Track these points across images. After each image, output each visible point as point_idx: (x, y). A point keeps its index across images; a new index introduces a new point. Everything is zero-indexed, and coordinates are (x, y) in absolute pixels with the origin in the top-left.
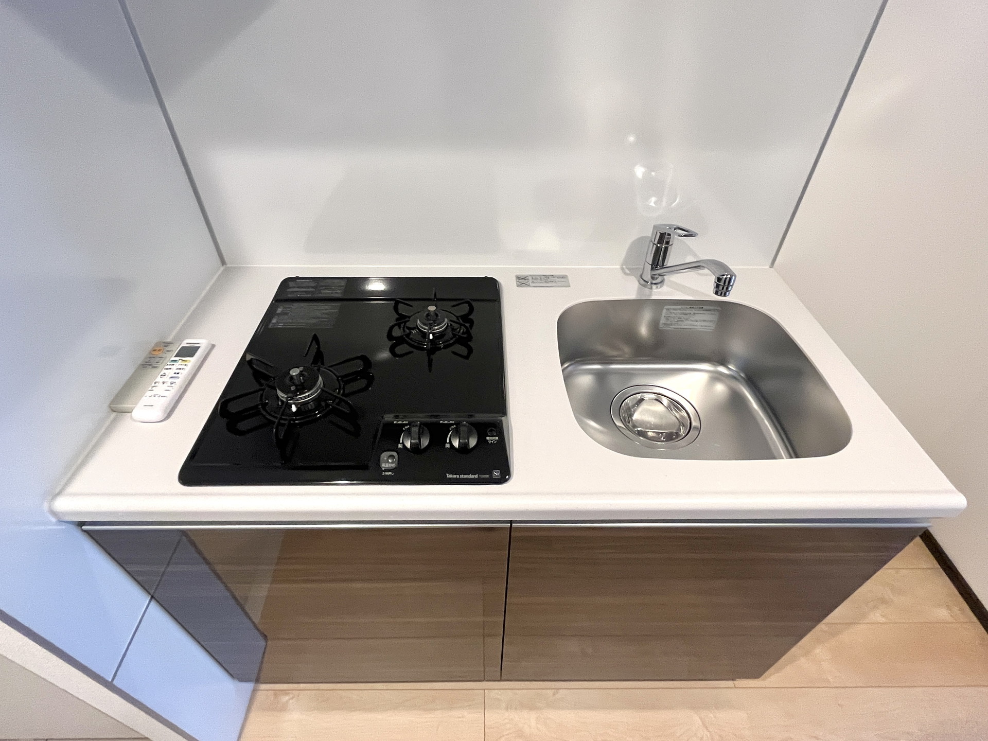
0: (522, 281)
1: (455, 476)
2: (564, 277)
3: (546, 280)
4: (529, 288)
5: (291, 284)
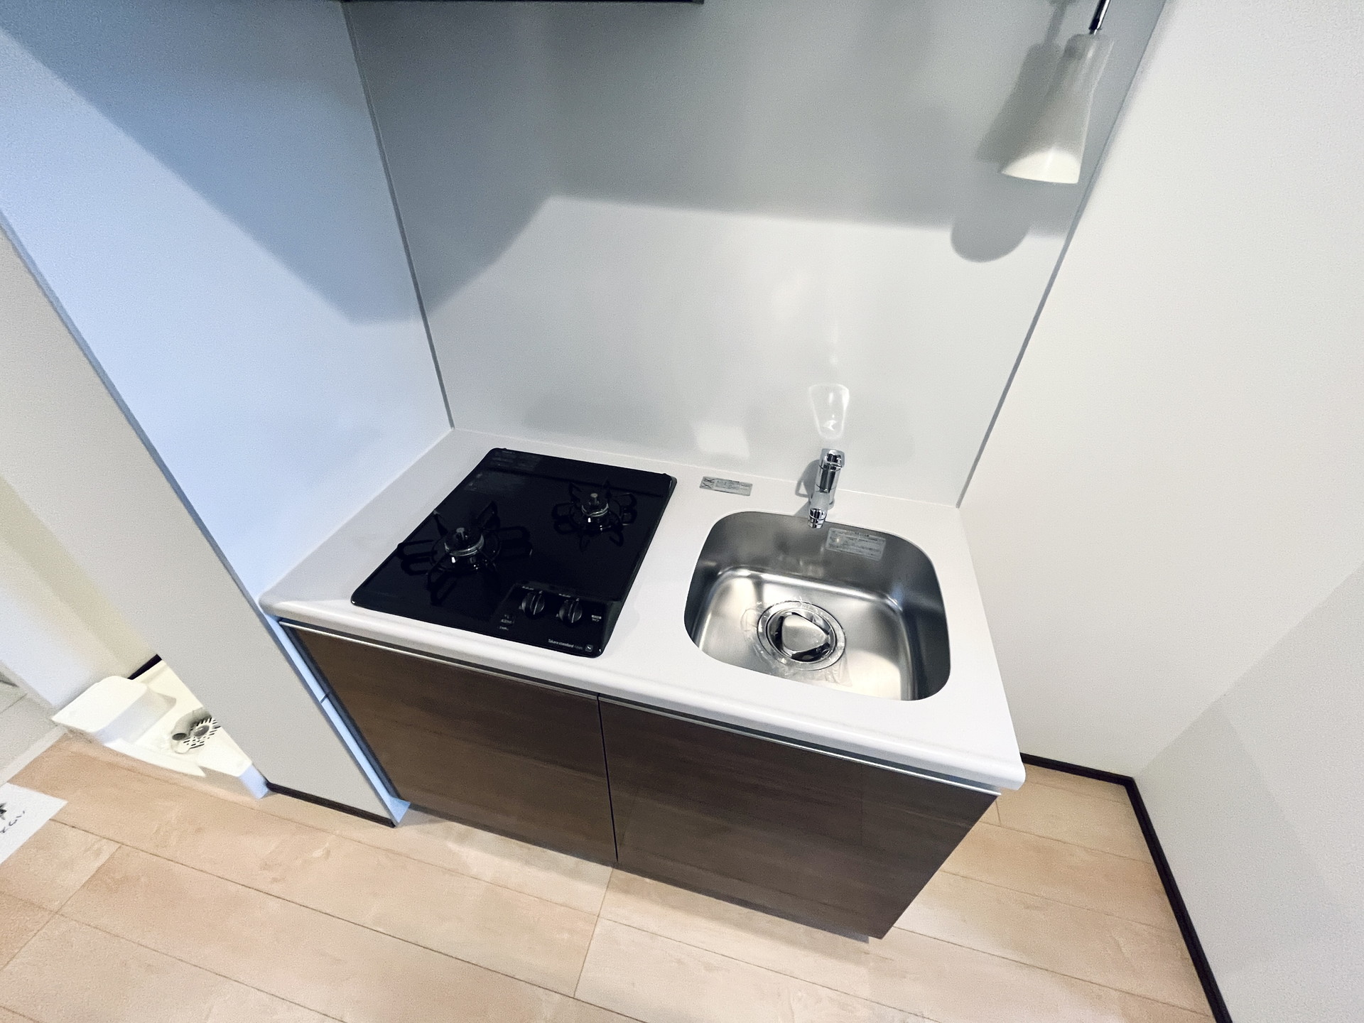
0: (708, 483)
1: (555, 642)
2: (749, 486)
3: (731, 486)
4: (711, 491)
5: (497, 453)
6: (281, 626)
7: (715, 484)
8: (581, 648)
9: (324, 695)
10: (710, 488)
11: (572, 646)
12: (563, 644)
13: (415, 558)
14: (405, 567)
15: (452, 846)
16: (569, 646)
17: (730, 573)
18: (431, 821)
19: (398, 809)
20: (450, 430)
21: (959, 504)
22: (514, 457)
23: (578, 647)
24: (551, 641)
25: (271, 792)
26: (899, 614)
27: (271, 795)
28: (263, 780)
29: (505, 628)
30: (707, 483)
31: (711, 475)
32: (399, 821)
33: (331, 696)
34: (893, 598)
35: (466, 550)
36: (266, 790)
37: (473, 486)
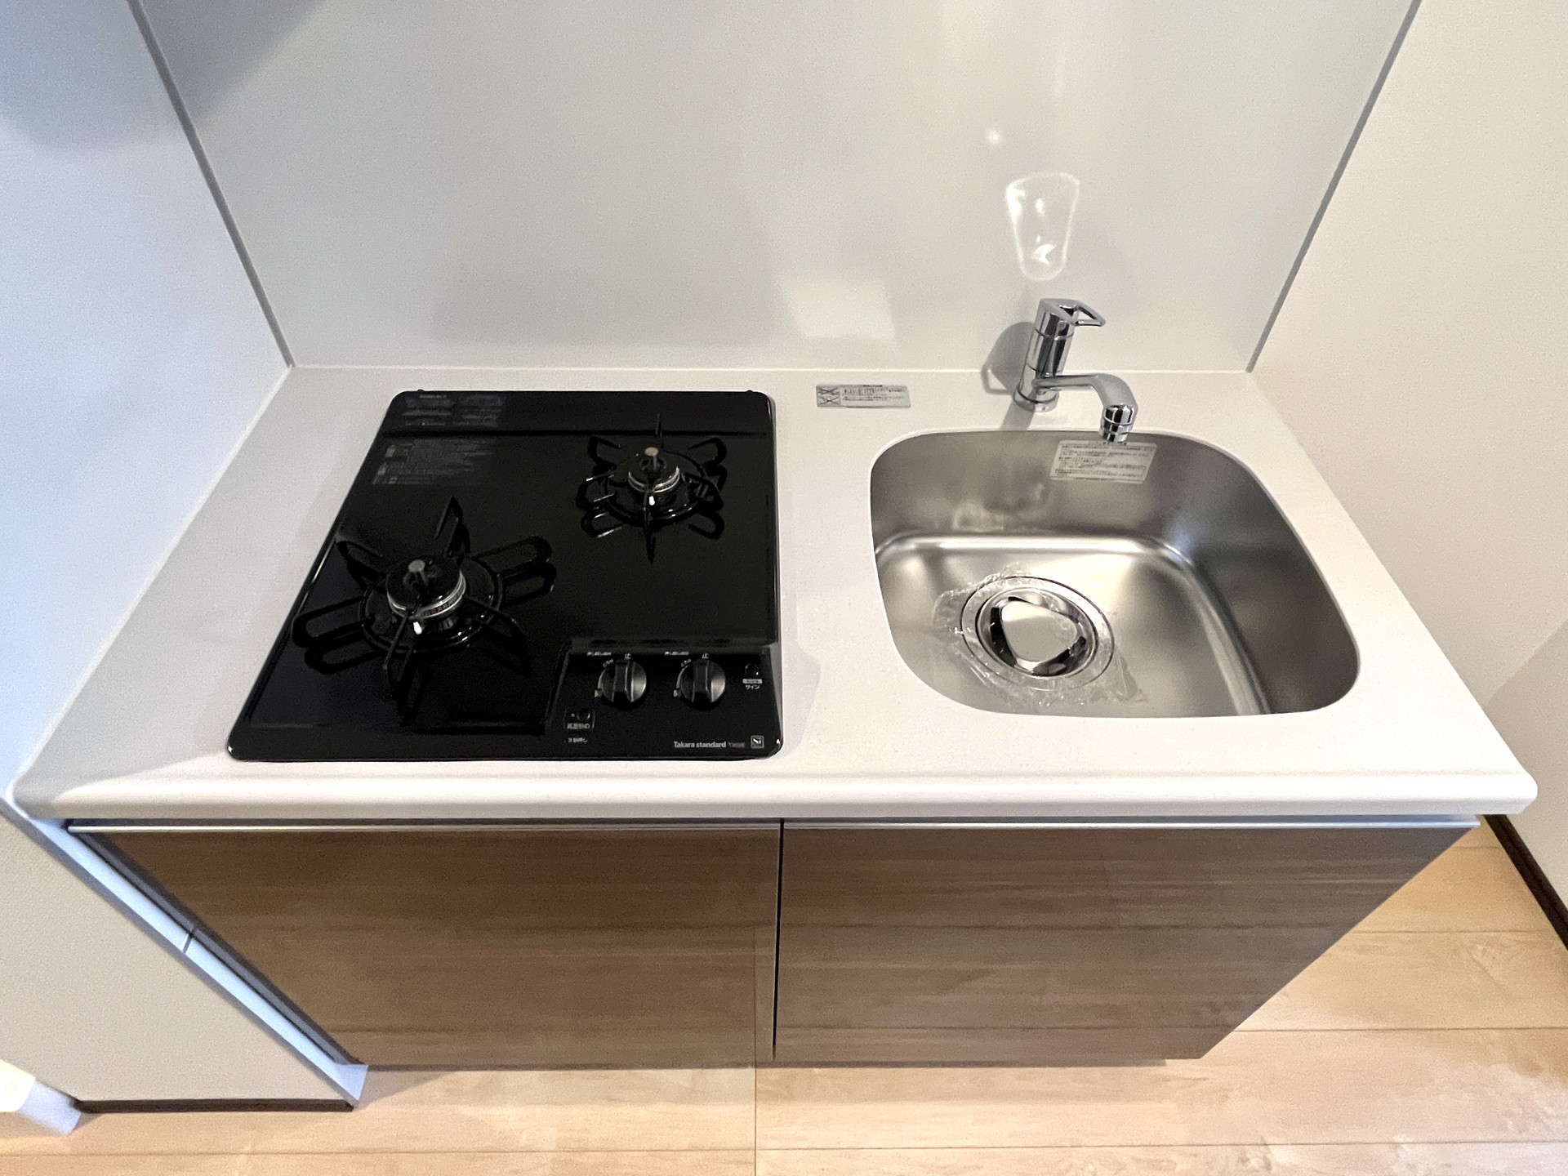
6: (76, 835)
7: (842, 397)
8: (742, 745)
9: (187, 935)
10: (838, 405)
11: (724, 745)
12: (705, 745)
13: (331, 641)
14: (314, 660)
15: (467, 1111)
16: (718, 745)
17: (893, 549)
18: (418, 1082)
19: (351, 1080)
20: (286, 371)
21: (1250, 368)
22: (447, 403)
23: (734, 745)
24: (678, 745)
25: (86, 1115)
26: (1187, 571)
27: (88, 1121)
28: (62, 1102)
29: (581, 740)
30: (828, 396)
31: (828, 382)
32: (358, 1099)
33: (198, 933)
34: (1172, 545)
35: (437, 605)
36: (76, 1115)
37: (388, 475)
